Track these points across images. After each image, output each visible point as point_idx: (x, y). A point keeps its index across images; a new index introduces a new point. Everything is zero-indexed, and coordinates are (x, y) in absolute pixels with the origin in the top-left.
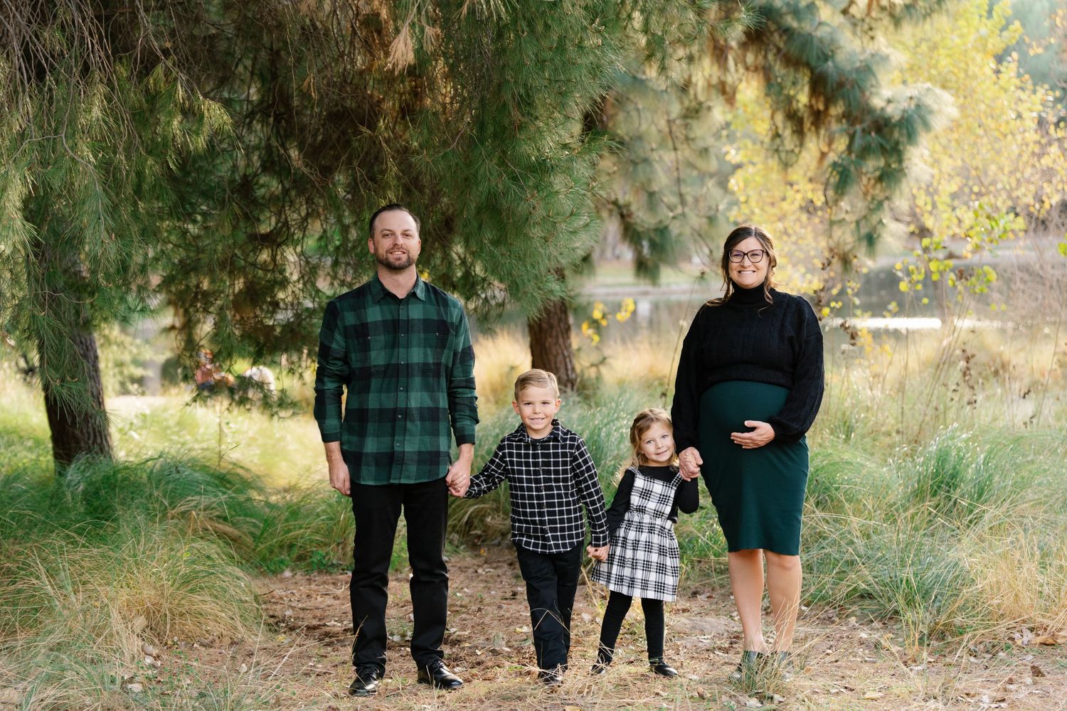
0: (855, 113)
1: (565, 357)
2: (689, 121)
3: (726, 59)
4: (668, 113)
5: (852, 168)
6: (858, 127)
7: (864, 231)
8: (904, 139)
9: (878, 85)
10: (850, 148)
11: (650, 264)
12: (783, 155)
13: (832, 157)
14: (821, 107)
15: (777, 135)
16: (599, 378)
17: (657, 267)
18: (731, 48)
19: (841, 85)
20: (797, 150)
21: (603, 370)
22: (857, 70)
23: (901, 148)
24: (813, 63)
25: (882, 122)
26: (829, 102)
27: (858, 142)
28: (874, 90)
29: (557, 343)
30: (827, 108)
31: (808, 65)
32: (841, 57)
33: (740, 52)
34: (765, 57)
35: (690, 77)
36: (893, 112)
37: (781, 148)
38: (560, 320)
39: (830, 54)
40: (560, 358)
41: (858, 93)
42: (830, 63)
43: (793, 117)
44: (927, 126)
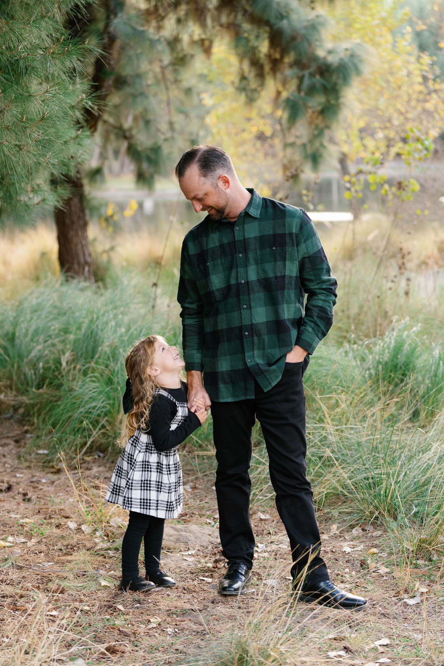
0: (304, 61)
1: (83, 246)
2: (177, 67)
3: (205, 19)
4: (161, 61)
5: (300, 103)
6: (306, 73)
7: (309, 151)
8: (340, 82)
9: (320, 40)
10: (299, 89)
11: (147, 175)
12: (249, 93)
13: (285, 95)
14: (278, 56)
15: (243, 78)
16: (109, 261)
17: (152, 177)
18: (209, 10)
19: (293, 38)
20: (259, 89)
21: (112, 254)
22: (306, 28)
23: (338, 87)
24: (273, 20)
25: (324, 68)
26: (284, 52)
27: (306, 82)
28: (318, 43)
29: (77, 235)
30: (282, 57)
31: (267, 23)
32: (294, 17)
33: (215, 13)
34: (236, 17)
35: (178, 34)
36: (332, 59)
37: (248, 88)
38: (79, 218)
39: (284, 14)
40: (79, 246)
41: (306, 45)
42: (285, 22)
43: (255, 63)
44: (358, 72)
